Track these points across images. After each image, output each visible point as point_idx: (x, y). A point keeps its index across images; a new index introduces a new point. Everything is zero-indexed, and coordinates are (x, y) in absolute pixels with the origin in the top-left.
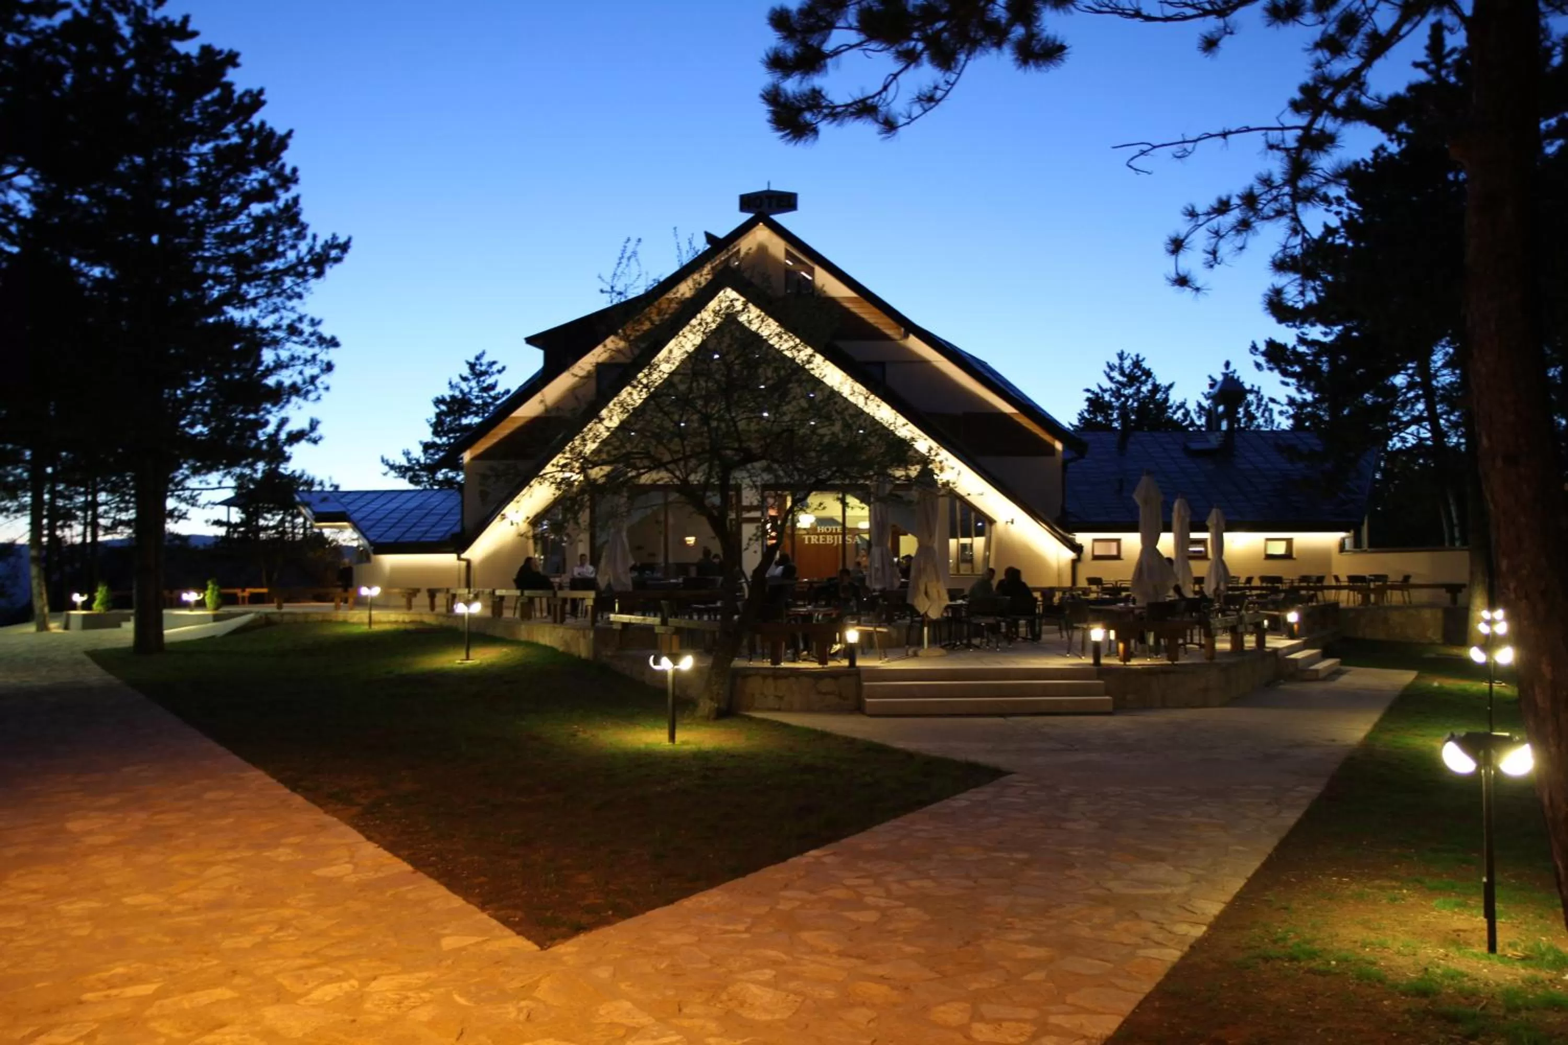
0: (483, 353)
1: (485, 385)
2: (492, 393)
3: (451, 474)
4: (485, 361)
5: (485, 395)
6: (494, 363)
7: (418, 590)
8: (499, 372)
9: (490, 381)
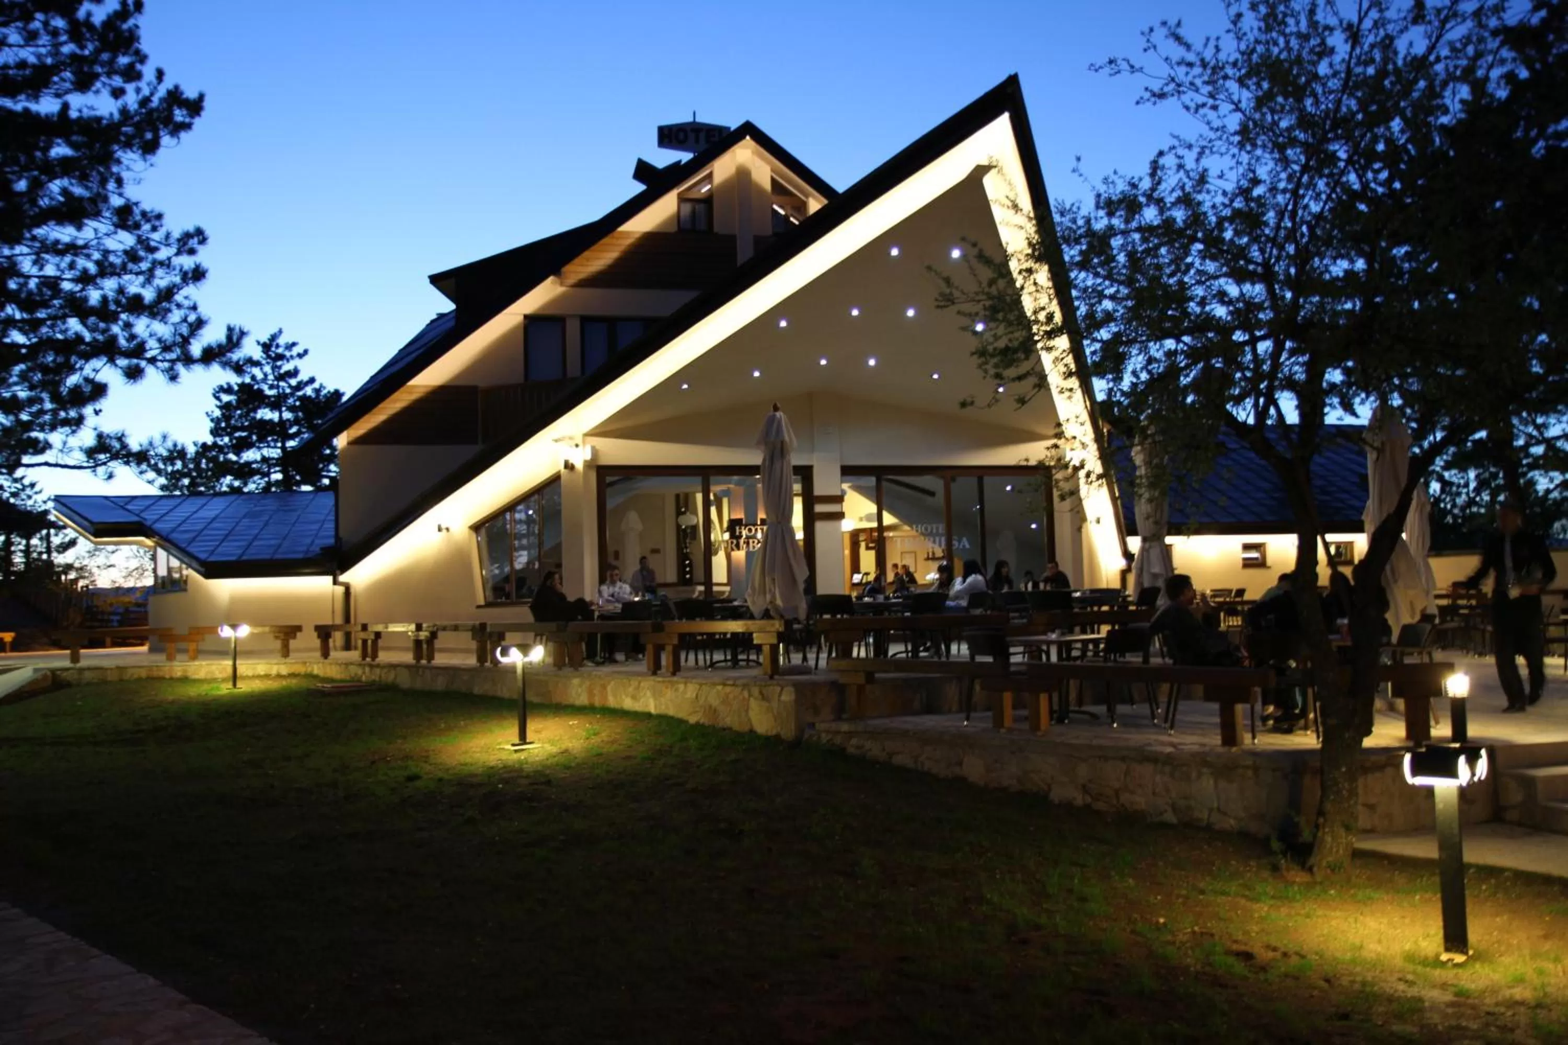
0: (280, 331)
1: (282, 371)
2: (293, 382)
3: (237, 484)
4: (282, 341)
5: (282, 384)
6: (294, 344)
7: (299, 628)
8: (300, 356)
9: (287, 367)
